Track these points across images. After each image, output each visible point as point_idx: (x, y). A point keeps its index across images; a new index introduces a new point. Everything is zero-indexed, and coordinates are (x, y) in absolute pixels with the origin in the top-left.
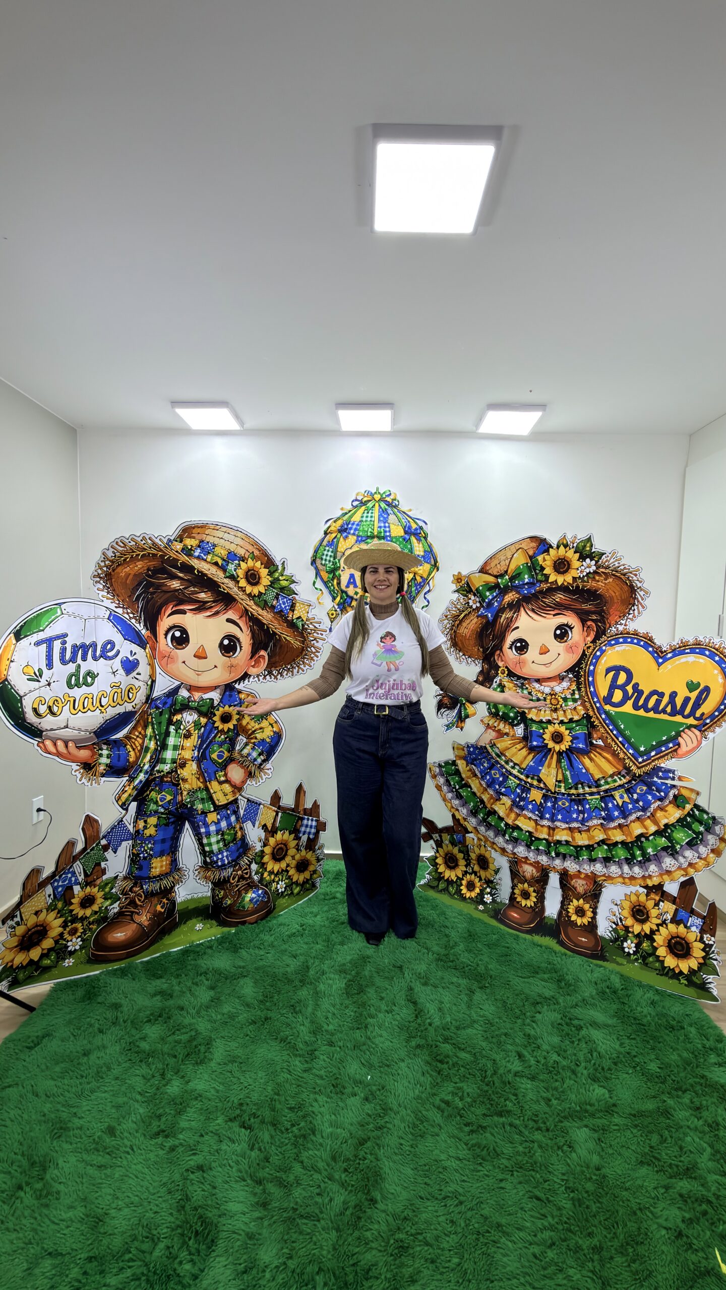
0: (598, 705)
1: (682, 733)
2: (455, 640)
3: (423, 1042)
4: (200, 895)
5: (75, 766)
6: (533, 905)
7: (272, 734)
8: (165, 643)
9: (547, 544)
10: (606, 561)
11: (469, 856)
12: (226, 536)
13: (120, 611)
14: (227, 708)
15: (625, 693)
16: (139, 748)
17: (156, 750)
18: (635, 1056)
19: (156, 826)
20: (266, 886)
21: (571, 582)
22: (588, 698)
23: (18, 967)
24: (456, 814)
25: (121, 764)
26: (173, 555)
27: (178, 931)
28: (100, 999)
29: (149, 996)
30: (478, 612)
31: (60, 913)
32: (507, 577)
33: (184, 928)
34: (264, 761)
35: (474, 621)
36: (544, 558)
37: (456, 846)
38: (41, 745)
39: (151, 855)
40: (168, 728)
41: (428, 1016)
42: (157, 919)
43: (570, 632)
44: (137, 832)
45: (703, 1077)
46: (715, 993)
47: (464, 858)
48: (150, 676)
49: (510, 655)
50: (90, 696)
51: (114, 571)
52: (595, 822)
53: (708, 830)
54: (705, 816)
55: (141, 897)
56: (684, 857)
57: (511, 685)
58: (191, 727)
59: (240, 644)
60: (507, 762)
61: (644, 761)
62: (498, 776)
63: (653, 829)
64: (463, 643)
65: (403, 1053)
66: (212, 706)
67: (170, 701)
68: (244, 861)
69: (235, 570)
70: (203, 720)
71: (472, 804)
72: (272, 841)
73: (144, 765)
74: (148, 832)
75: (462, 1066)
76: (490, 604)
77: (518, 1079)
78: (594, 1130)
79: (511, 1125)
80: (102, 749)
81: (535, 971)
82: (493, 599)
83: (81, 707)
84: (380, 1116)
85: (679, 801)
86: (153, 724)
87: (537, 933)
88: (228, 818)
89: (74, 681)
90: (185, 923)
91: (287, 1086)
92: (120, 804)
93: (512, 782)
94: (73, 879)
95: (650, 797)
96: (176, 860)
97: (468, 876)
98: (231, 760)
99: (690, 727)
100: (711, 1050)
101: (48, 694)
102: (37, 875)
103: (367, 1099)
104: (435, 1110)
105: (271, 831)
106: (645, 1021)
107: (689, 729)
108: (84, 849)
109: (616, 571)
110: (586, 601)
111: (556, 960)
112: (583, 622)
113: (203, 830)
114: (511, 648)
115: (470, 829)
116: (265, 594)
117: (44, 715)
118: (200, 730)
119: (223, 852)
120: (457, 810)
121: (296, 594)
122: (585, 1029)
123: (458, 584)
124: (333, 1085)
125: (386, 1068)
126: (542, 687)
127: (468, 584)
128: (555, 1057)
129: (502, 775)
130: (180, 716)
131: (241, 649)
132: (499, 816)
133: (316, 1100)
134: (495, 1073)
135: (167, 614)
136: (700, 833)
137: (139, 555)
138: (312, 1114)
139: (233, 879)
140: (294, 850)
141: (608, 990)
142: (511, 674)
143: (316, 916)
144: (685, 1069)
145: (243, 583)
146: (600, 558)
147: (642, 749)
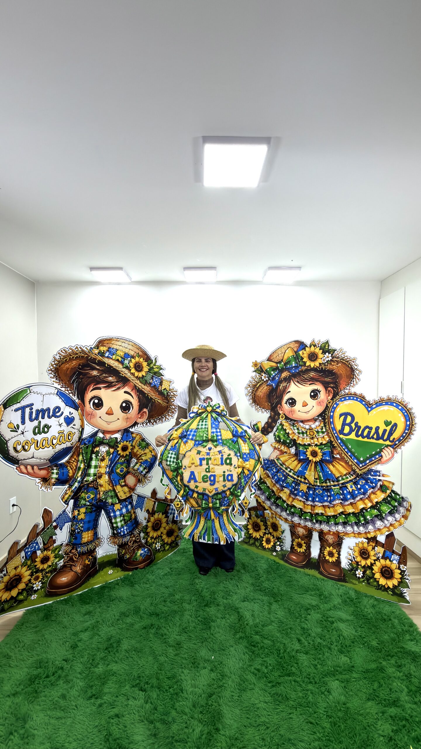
0: (336, 435)
1: (383, 450)
2: (255, 399)
3: (243, 635)
4: (111, 553)
5: (38, 480)
6: (304, 551)
7: (151, 456)
8: (89, 407)
9: (305, 345)
10: (337, 354)
11: (266, 523)
12: (123, 344)
13: (63, 389)
14: (125, 442)
15: (351, 427)
16: (75, 468)
17: (84, 468)
18: (364, 638)
19: (85, 513)
20: (149, 546)
21: (318, 366)
22: (331, 431)
23: (4, 601)
24: (259, 499)
25: (64, 478)
26: (93, 356)
27: (98, 575)
28: (53, 618)
29: (82, 615)
30: (267, 383)
31: (29, 568)
32: (283, 363)
33: (102, 573)
34: (147, 472)
35: (265, 388)
36: (303, 353)
37: (259, 518)
38: (18, 468)
39: (82, 531)
40: (91, 456)
41: (245, 620)
42: (86, 569)
43: (319, 394)
44: (74, 517)
45: (403, 648)
46: (408, 599)
47: (264, 525)
48: (81, 426)
49: (286, 407)
50: (46, 439)
51: (59, 366)
52: (337, 502)
53: (400, 504)
54: (398, 497)
55: (76, 555)
56: (388, 521)
57: (287, 424)
58: (104, 454)
59: (132, 406)
60: (286, 469)
61: (363, 466)
62: (281, 477)
63: (369, 505)
64: (259, 401)
65: (232, 642)
66: (116, 442)
67: (92, 440)
68: (136, 532)
69: (129, 364)
70: (112, 450)
71: (267, 493)
72: (152, 519)
73: (78, 478)
74: (80, 517)
75: (266, 648)
76: (274, 378)
77: (298, 654)
78: (342, 682)
79: (295, 681)
80: (53, 470)
81: (306, 590)
82: (275, 376)
83: (41, 446)
84: (220, 680)
85: (383, 488)
86: (82, 454)
87: (307, 568)
88: (126, 507)
89: (37, 431)
90: (102, 570)
91: (166, 665)
92: (64, 501)
93: (290, 479)
94: (37, 547)
95: (367, 487)
96: (96, 532)
97: (266, 535)
98: (128, 473)
99: (387, 446)
100: (407, 632)
101: (22, 439)
102: (17, 546)
103: (212, 670)
104: (252, 675)
105: (151, 513)
106: (369, 616)
107: (387, 447)
108: (43, 529)
109: (343, 360)
110: (327, 376)
111: (319, 583)
112: (326, 388)
113: (112, 514)
114: (286, 403)
115: (266, 508)
116: (145, 376)
117: (20, 451)
118: (110, 456)
119: (124, 527)
120: (259, 497)
121: (163, 376)
122: (335, 623)
123: (255, 367)
124: (192, 663)
125: (223, 651)
126: (305, 425)
127: (261, 367)
128: (319, 640)
129: (284, 476)
130: (98, 448)
131: (133, 408)
132: (283, 499)
133: (183, 672)
134: (285, 651)
135: (90, 390)
136: (396, 506)
137: (74, 357)
138: (180, 681)
139: (130, 543)
140: (165, 524)
141: (348, 600)
142: (287, 418)
143: (179, 563)
144: (392, 644)
145: (133, 371)
146: (334, 353)
147: (362, 459)
